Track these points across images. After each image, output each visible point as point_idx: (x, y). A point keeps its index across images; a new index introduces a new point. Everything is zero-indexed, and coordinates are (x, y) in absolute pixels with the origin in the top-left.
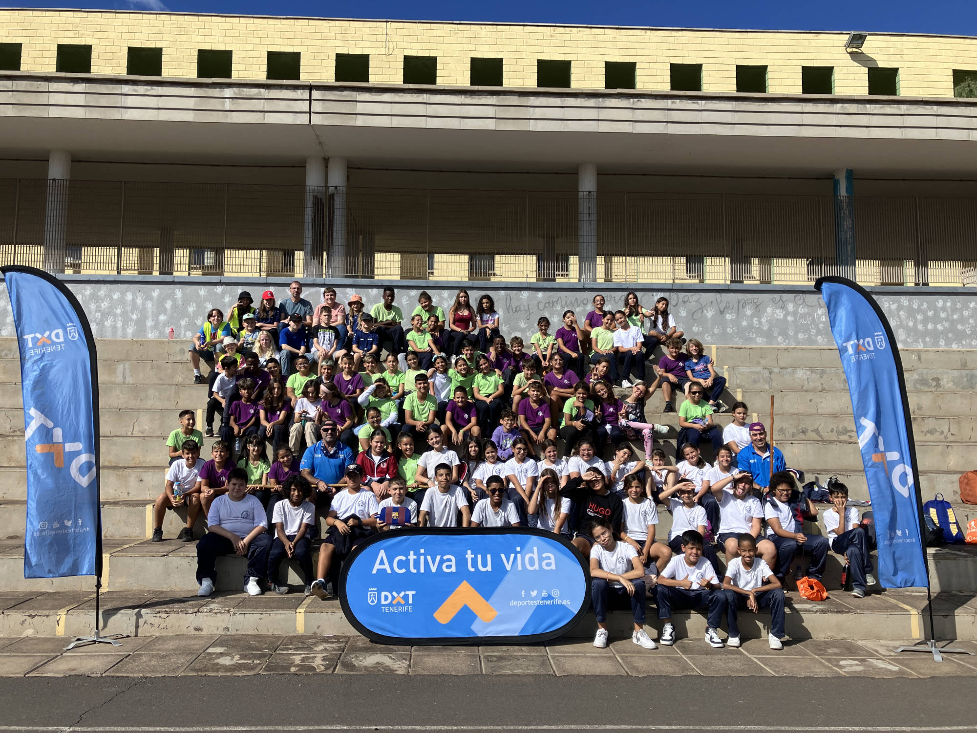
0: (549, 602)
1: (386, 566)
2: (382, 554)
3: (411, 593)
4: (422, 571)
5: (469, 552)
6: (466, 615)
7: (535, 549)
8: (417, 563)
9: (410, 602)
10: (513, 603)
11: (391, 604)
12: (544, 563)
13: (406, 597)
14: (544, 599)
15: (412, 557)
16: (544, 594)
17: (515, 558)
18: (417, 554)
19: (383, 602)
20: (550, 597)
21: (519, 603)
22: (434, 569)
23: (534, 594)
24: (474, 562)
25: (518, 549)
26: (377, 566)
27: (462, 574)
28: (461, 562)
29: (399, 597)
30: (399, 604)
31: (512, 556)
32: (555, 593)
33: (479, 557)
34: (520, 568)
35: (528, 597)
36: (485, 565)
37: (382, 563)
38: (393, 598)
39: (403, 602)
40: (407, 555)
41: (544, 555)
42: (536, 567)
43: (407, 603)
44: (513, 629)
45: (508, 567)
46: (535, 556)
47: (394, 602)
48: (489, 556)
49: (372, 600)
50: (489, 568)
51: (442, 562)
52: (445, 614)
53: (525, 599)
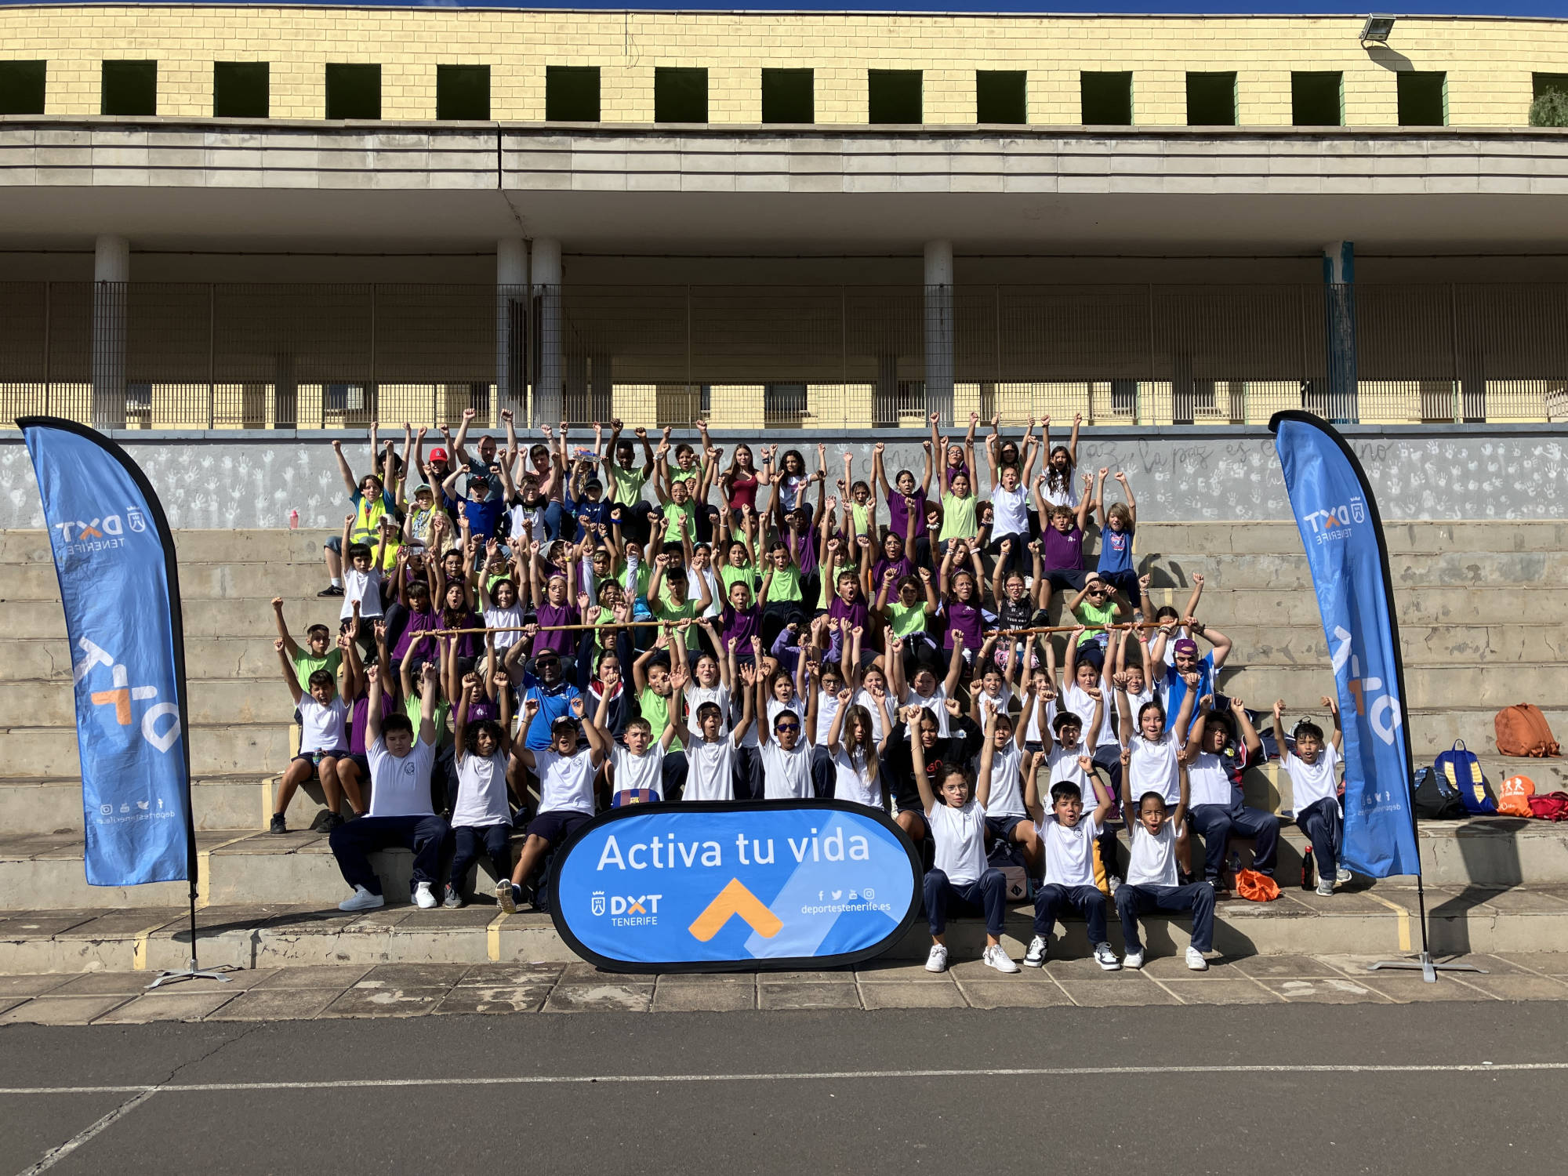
0: (858, 908)
1: (618, 859)
2: (612, 841)
3: (654, 898)
4: (671, 865)
5: (741, 836)
6: (737, 927)
7: (839, 830)
8: (663, 856)
9: (655, 910)
10: (806, 910)
11: (625, 915)
12: (852, 851)
14: (851, 902)
15: (656, 845)
16: (853, 895)
17: (810, 844)
18: (664, 840)
19: (614, 911)
20: (860, 900)
21: (815, 910)
22: (688, 862)
23: (837, 895)
24: (749, 851)
25: (814, 831)
26: (604, 860)
27: (730, 868)
28: (730, 851)
29: (637, 903)
30: (637, 914)
31: (805, 841)
32: (869, 894)
33: (756, 843)
34: (816, 858)
35: (828, 900)
36: (764, 855)
37: (611, 854)
38: (629, 905)
39: (643, 911)
40: (649, 842)
41: (852, 839)
42: (841, 856)
43: (649, 913)
44: (807, 947)
45: (799, 857)
46: (840, 841)
47: (631, 912)
48: (770, 842)
49: (597, 909)
50: (771, 859)
51: (700, 851)
52: (705, 928)
53: (823, 903)
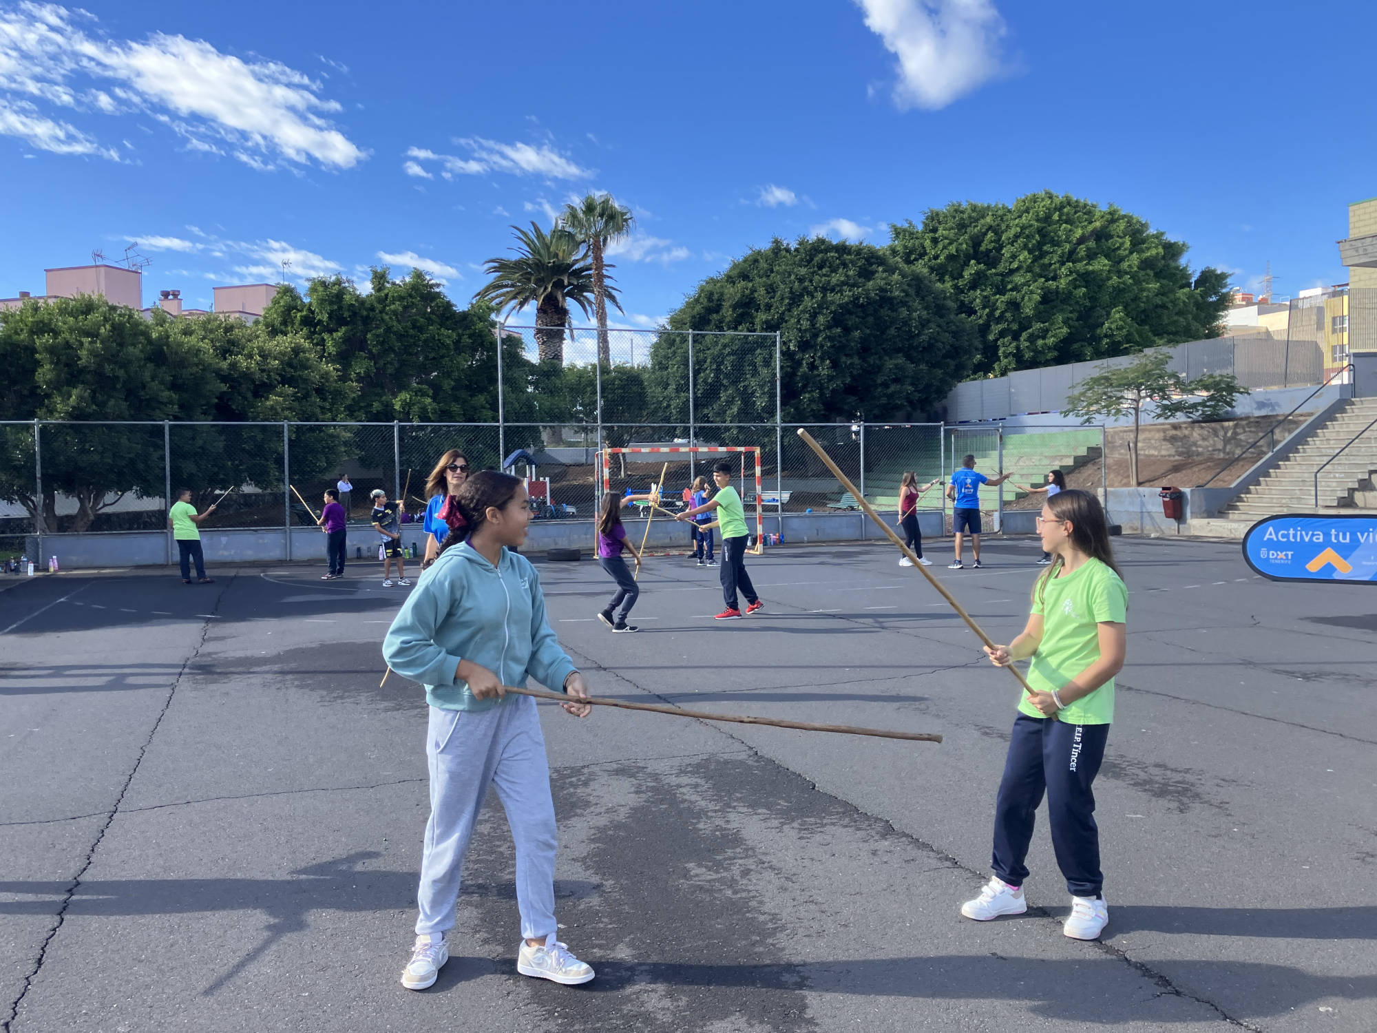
1: (1274, 536)
2: (1271, 529)
3: (1290, 553)
4: (1299, 540)
5: (1334, 530)
6: (1329, 567)
8: (1295, 536)
9: (1290, 558)
10: (1364, 563)
11: (1276, 559)
13: (1286, 555)
15: (1291, 532)
17: (1368, 535)
18: (1295, 530)
19: (1272, 557)
22: (1307, 539)
24: (1337, 536)
26: (1267, 536)
27: (1327, 543)
28: (1327, 535)
29: (1281, 555)
30: (1281, 559)
31: (1366, 534)
33: (1341, 533)
34: (1371, 542)
36: (1344, 538)
37: (1271, 534)
38: (1278, 555)
39: (1284, 558)
40: (1288, 530)
43: (1287, 559)
45: (1362, 541)
47: (1279, 558)
48: (1348, 533)
50: (1348, 540)
51: (1313, 535)
52: (1315, 566)
53: (1373, 561)
